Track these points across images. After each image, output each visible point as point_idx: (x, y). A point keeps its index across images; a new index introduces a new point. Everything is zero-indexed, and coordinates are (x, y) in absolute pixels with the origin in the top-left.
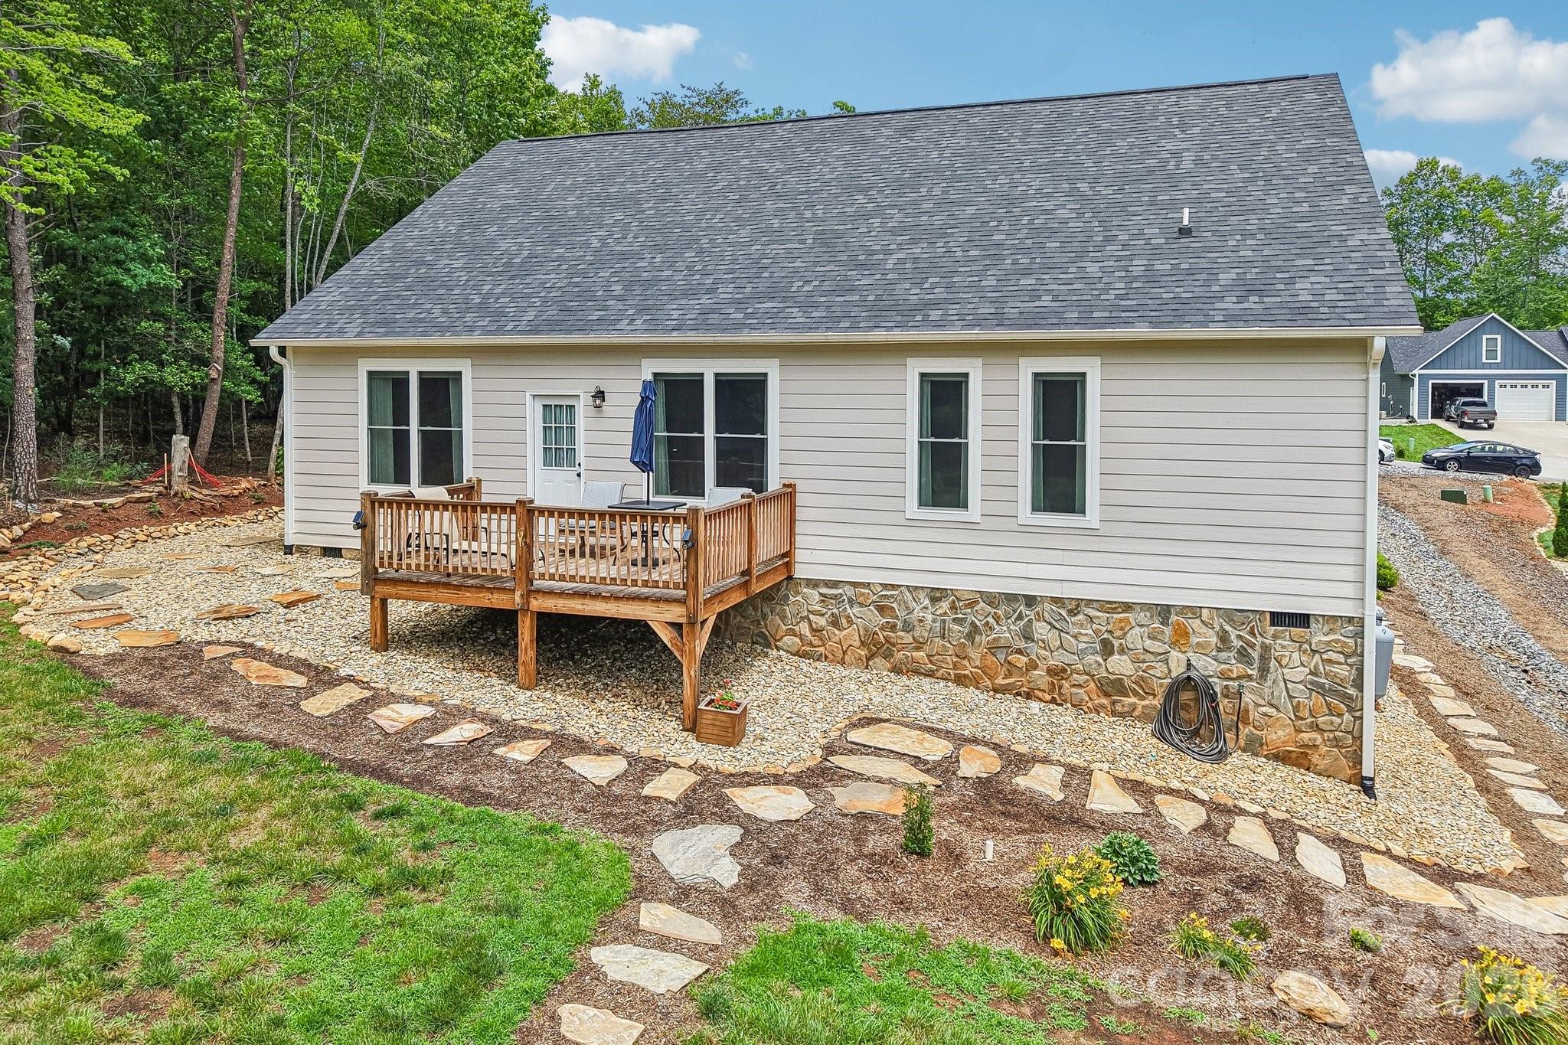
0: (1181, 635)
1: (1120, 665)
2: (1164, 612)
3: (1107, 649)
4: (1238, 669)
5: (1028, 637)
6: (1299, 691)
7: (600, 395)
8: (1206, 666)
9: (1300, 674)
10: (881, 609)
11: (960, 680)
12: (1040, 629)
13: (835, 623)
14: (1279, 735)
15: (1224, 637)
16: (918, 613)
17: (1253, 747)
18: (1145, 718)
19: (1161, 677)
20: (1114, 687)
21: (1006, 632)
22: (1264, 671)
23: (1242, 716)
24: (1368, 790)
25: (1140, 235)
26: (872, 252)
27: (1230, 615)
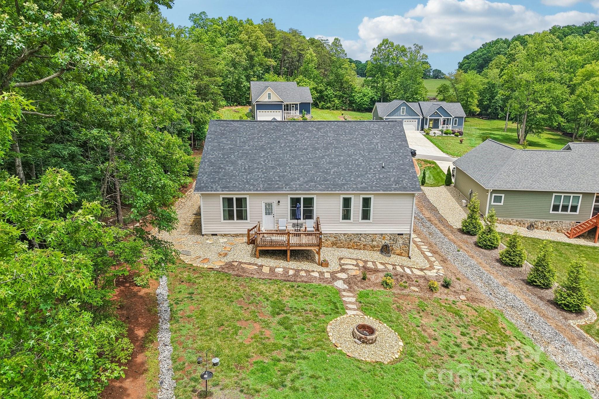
0: (384, 237)
1: (375, 243)
2: (382, 234)
3: (373, 241)
4: (392, 242)
5: (360, 240)
6: (401, 245)
7: (279, 202)
8: (388, 242)
9: (401, 242)
10: (335, 238)
11: (348, 248)
12: (362, 239)
13: (326, 240)
14: (398, 252)
15: (390, 238)
16: (341, 238)
17: (394, 254)
18: (378, 251)
19: (381, 245)
20: (373, 247)
21: (356, 240)
22: (396, 242)
23: (393, 249)
24: (410, 258)
25: (375, 168)
26: (327, 169)
27: (391, 234)
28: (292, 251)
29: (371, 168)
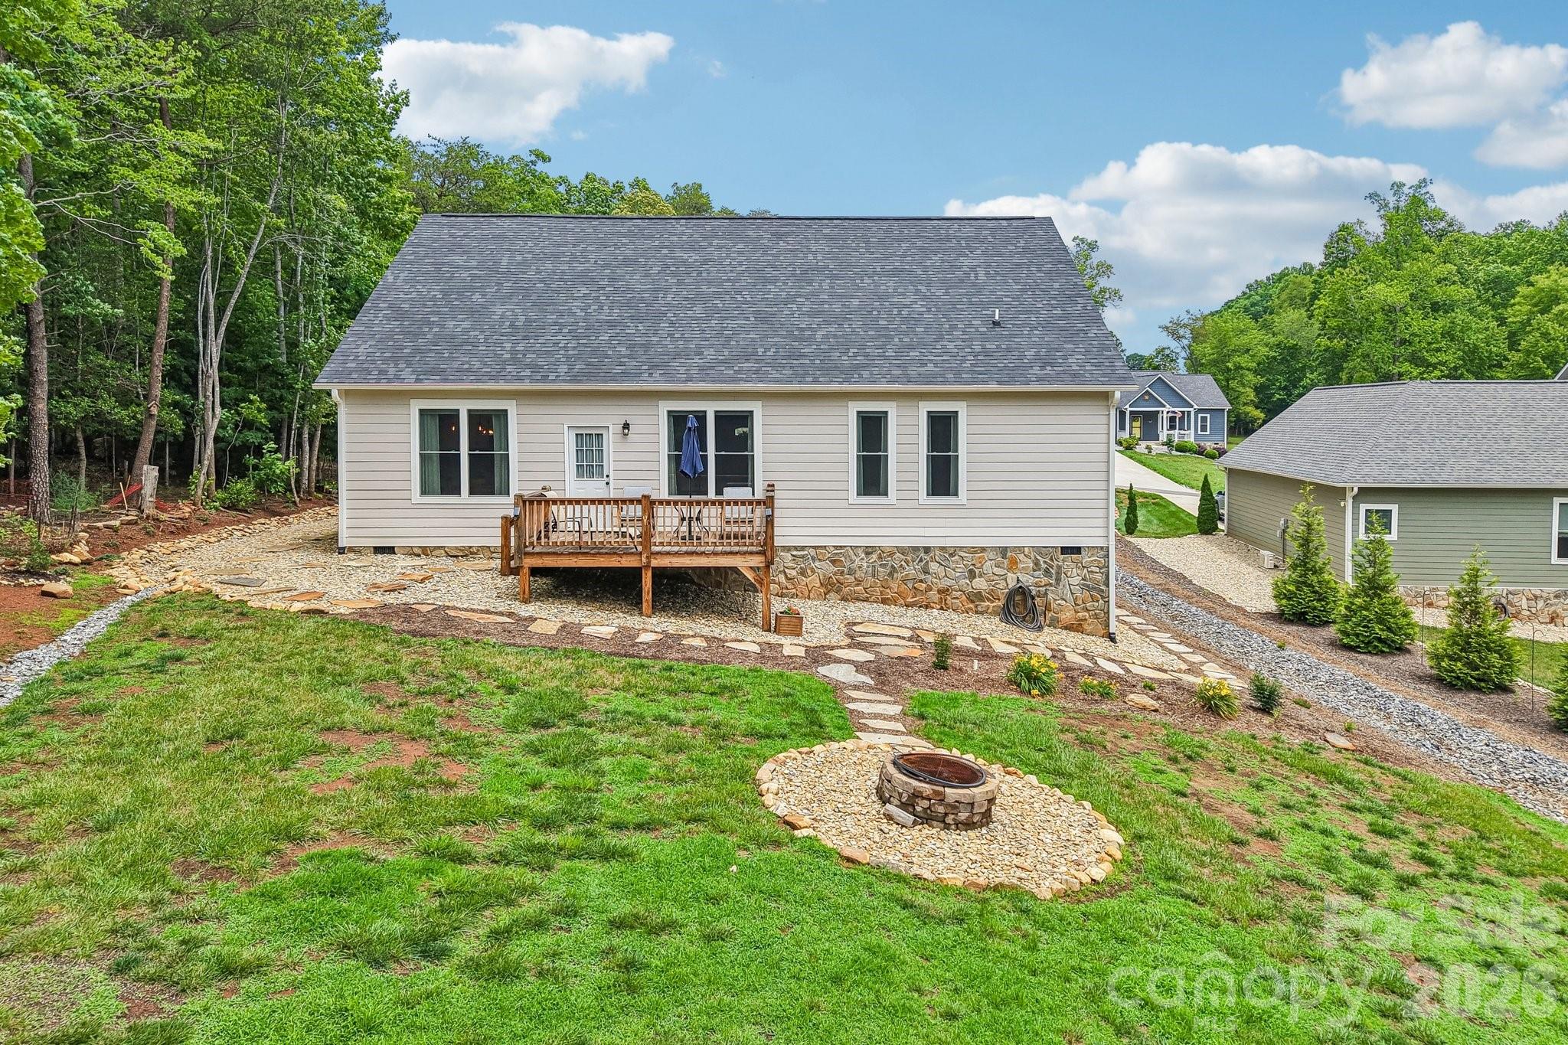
0: (1014, 563)
1: (980, 584)
2: (1003, 551)
3: (972, 575)
4: (1044, 580)
5: (926, 572)
6: (1076, 589)
7: (626, 426)
8: (1027, 580)
9: (1076, 580)
10: (834, 562)
11: (884, 601)
12: (933, 567)
13: (803, 573)
14: (1067, 616)
15: (1037, 563)
16: (857, 562)
17: (1054, 623)
18: (995, 613)
19: (1003, 589)
20: (976, 597)
21: (911, 571)
22: (1058, 580)
23: (1047, 607)
24: (1113, 640)
25: (970, 325)
27: (1038, 550)
28: (659, 574)
29: (953, 327)
